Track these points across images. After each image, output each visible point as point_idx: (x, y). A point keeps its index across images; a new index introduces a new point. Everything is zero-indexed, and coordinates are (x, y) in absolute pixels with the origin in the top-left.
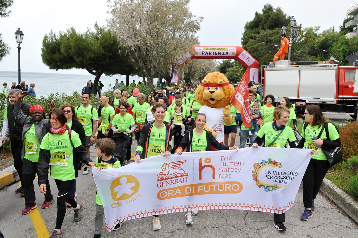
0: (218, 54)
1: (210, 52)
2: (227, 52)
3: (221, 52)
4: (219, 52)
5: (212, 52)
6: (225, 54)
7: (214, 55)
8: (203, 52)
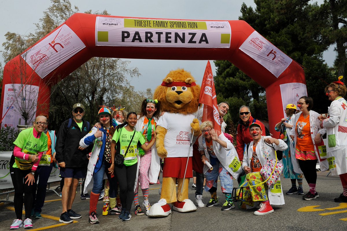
0: (176, 41)
1: (147, 33)
2: (204, 35)
3: (184, 34)
4: (177, 35)
5: (154, 34)
6: (197, 38)
7: (163, 44)
8: (123, 33)
